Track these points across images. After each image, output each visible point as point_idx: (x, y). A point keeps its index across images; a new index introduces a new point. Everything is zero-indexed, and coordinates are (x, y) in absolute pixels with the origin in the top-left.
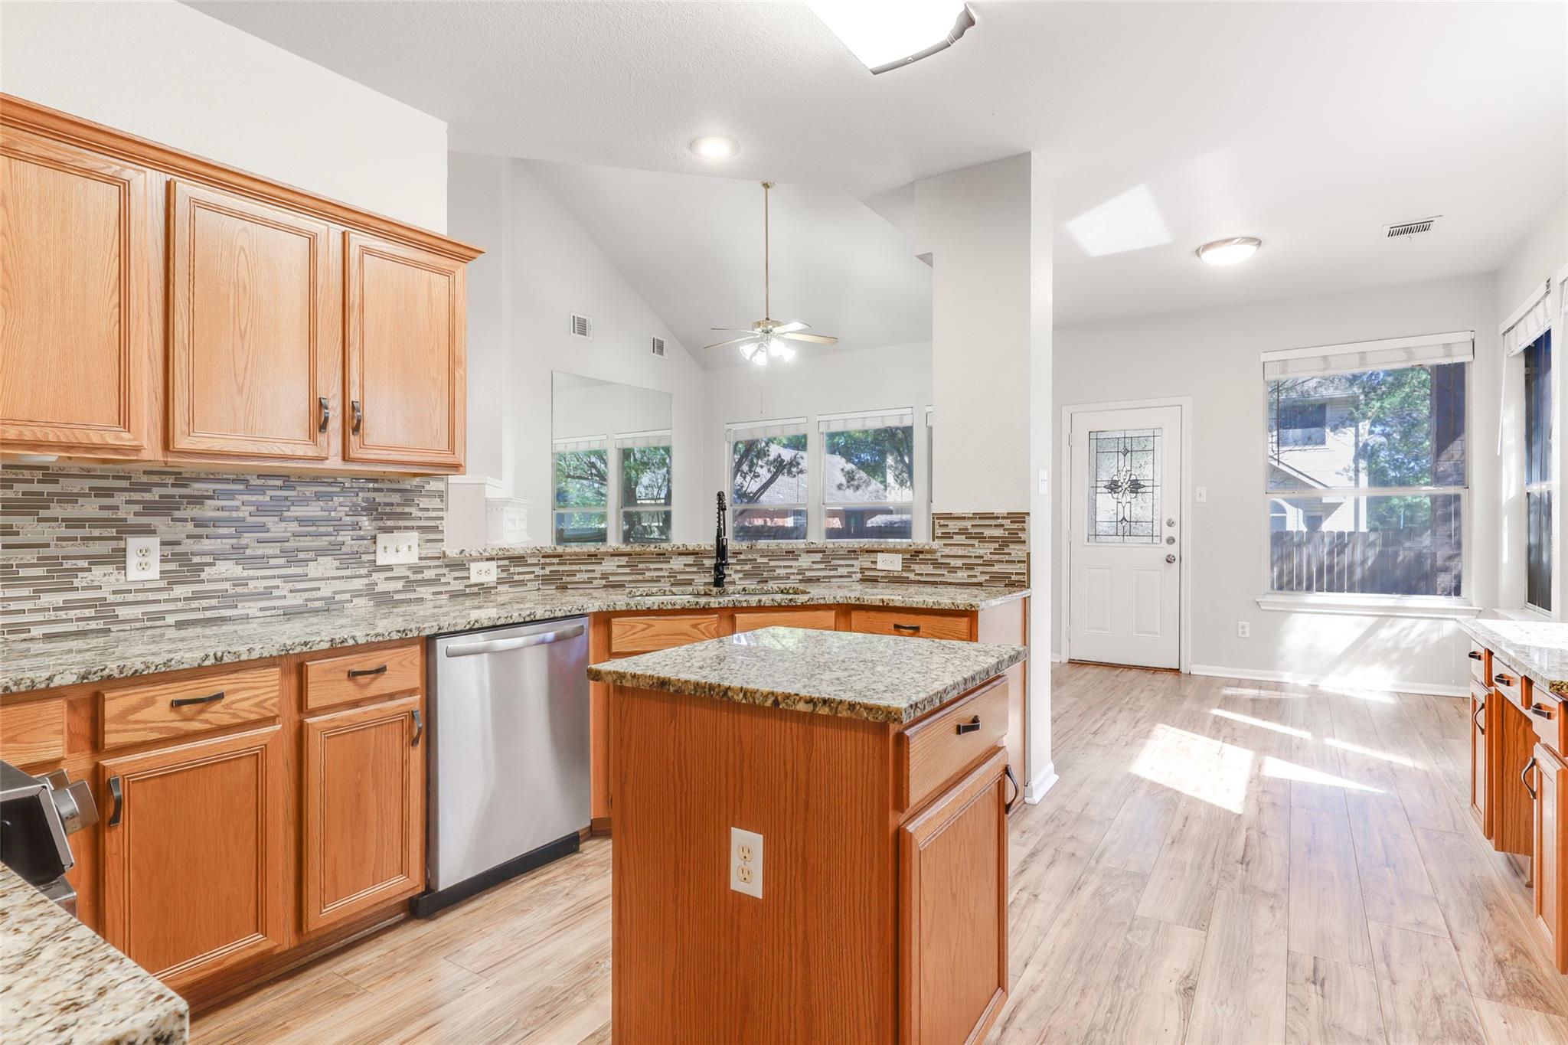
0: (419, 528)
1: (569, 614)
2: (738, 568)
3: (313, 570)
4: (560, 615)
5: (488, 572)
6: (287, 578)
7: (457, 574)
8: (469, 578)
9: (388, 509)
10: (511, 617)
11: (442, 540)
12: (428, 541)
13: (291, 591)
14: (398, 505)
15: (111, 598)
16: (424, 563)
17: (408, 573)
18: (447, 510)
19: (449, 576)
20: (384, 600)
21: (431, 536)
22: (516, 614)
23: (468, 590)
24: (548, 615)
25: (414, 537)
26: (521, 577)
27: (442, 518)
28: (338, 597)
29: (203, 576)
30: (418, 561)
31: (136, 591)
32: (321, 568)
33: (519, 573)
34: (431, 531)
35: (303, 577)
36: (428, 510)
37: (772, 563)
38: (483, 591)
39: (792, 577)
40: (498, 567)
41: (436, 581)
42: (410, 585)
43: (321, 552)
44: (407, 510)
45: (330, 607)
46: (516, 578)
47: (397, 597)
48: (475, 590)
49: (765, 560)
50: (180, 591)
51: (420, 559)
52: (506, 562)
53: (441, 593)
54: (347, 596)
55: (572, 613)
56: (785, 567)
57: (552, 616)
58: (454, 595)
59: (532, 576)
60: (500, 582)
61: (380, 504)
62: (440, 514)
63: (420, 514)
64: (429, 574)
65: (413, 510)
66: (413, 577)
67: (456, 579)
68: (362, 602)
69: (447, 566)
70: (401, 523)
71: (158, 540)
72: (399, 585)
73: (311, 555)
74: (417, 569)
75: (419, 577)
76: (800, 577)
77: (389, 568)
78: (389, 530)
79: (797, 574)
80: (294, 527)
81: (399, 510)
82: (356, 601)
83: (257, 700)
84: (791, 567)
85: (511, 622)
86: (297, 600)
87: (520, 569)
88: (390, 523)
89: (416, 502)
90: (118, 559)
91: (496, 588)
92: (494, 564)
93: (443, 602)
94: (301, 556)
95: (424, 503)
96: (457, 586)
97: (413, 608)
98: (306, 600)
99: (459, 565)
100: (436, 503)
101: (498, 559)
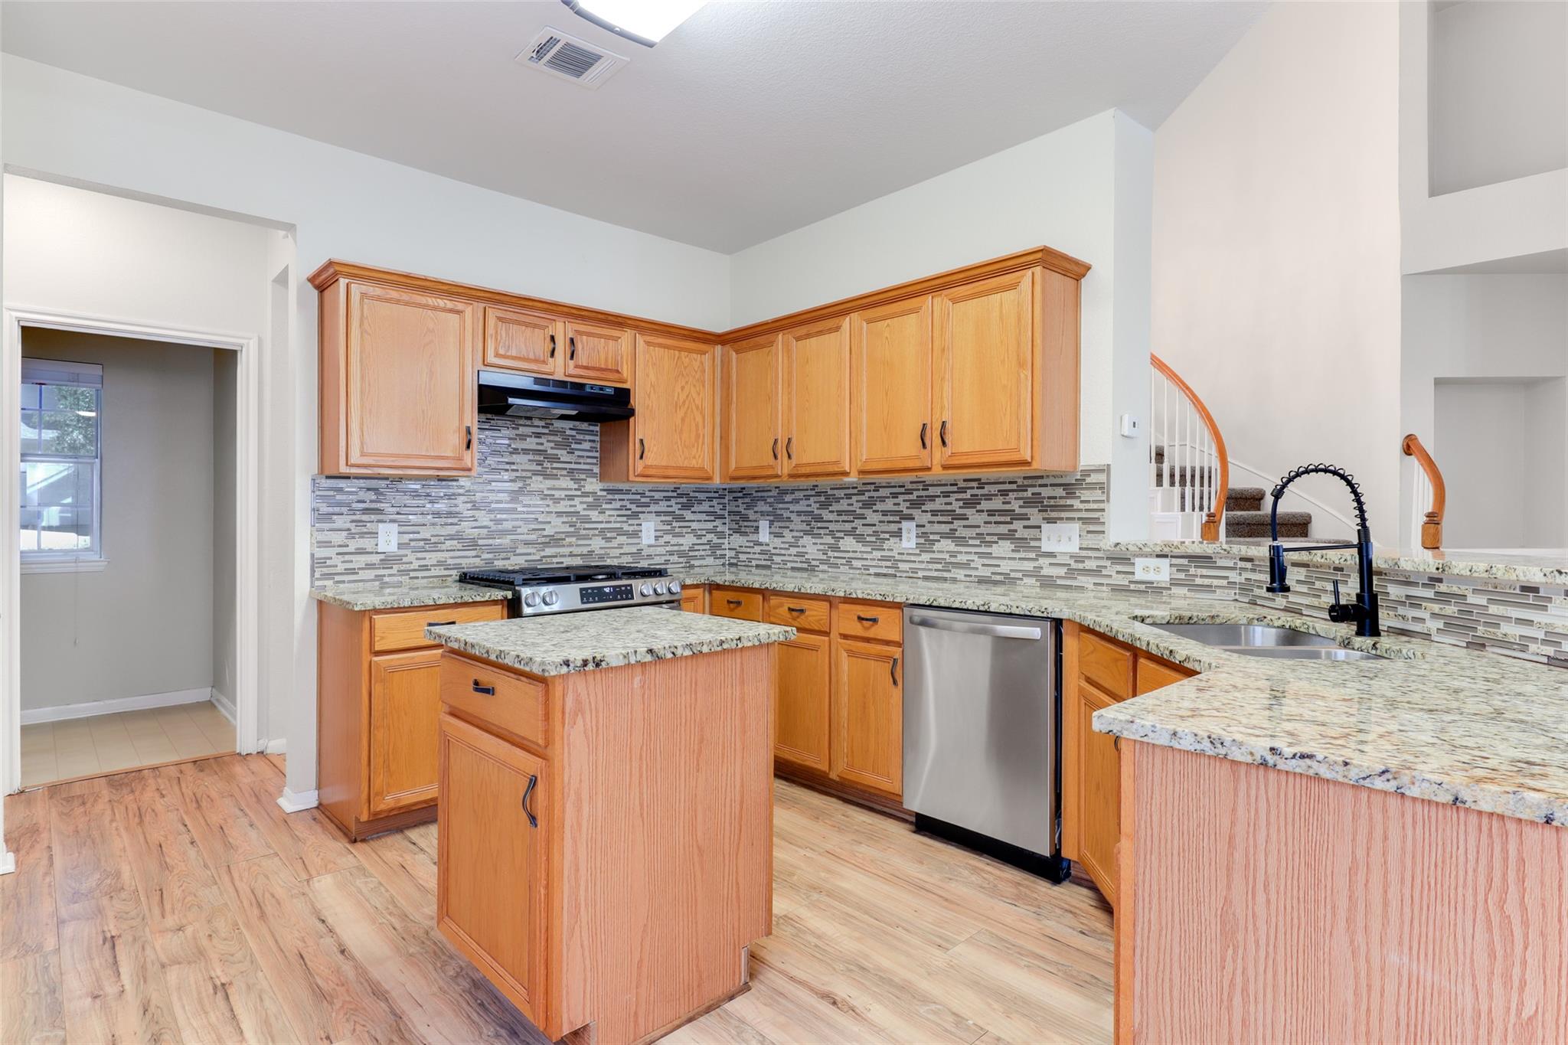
0: (1079, 519)
1: (1029, 614)
2: (1436, 608)
3: (995, 550)
4: (1017, 613)
5: (1157, 570)
6: (981, 555)
7: (1120, 568)
8: (1133, 573)
9: (1052, 502)
10: (965, 603)
11: (1103, 532)
12: (1088, 532)
13: (983, 565)
14: (1061, 498)
15: (898, 557)
16: (1084, 553)
17: (1072, 562)
18: (1108, 501)
19: (1112, 569)
20: (1047, 583)
21: (1092, 528)
22: (970, 602)
23: (1132, 587)
24: (1002, 609)
25: (1076, 527)
26: (1207, 582)
27: (1103, 510)
28: (1013, 575)
29: (935, 548)
30: (1078, 551)
31: (908, 554)
32: (1001, 550)
33: (1202, 576)
34: (1093, 522)
35: (989, 555)
36: (1088, 502)
37: (1494, 609)
38: (1151, 589)
39: (1533, 647)
40: (1171, 565)
41: (1097, 572)
42: (1072, 573)
43: (1002, 537)
44: (1069, 502)
45: (1008, 580)
46: (1199, 581)
47: (1059, 582)
48: (1142, 587)
49: (1482, 600)
50: (926, 557)
51: (1080, 549)
52: (1185, 561)
53: (1102, 584)
54: (1019, 575)
55: (1032, 614)
56: (1519, 621)
57: (1008, 611)
58: (1117, 589)
59: (1224, 582)
60: (1175, 583)
61: (1044, 498)
62: (1101, 506)
63: (1082, 506)
64: (1091, 564)
65: (1076, 504)
66: (1074, 565)
67: (1118, 572)
68: (1032, 581)
69: (1108, 558)
70: (1064, 515)
71: (915, 524)
72: (1062, 571)
73: (995, 538)
74: (1079, 559)
75: (1080, 566)
76: (1550, 650)
77: (1052, 555)
78: (1051, 521)
79: (1545, 642)
80: (985, 517)
81: (1062, 502)
82: (1026, 580)
83: (817, 618)
84: (1530, 622)
85: (965, 607)
86: (986, 572)
87: (1205, 572)
88: (1054, 515)
89: (1077, 495)
90: (898, 534)
91: (1170, 589)
92: (1167, 561)
93: (1104, 595)
94: (988, 538)
95: (1086, 495)
96: (1122, 580)
97: (1075, 595)
98: (992, 573)
99: (1121, 558)
100: (1097, 495)
101: (1172, 557)
